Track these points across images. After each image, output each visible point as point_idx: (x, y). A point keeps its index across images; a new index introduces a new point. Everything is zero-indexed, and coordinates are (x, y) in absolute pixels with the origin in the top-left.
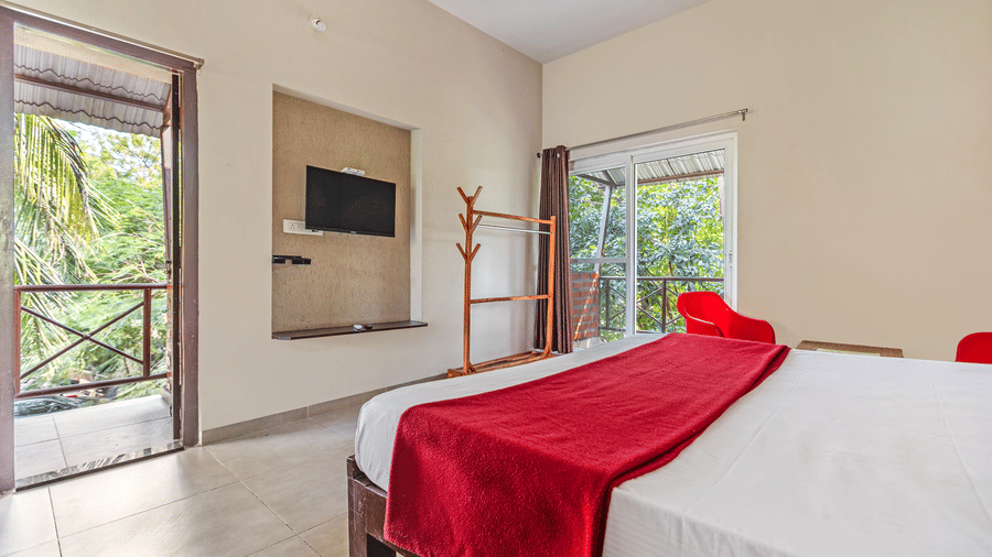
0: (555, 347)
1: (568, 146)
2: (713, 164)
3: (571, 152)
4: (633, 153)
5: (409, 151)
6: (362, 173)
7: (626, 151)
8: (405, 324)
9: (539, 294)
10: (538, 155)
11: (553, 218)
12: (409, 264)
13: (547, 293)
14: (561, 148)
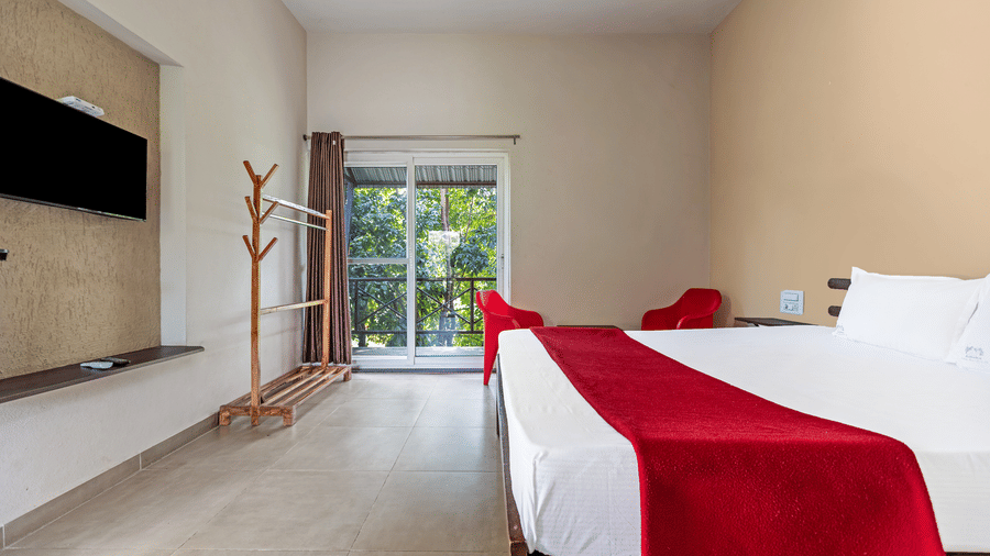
0: (331, 359)
1: (344, 134)
2: (450, 176)
3: (346, 142)
4: (415, 155)
5: (158, 92)
6: (98, 112)
7: (407, 151)
8: (152, 354)
9: (309, 299)
10: (305, 138)
11: (329, 212)
12: (158, 262)
13: (322, 298)
14: (336, 135)
